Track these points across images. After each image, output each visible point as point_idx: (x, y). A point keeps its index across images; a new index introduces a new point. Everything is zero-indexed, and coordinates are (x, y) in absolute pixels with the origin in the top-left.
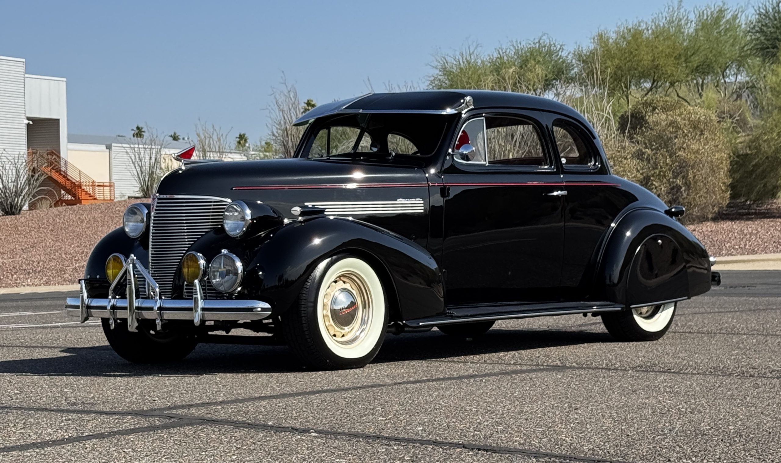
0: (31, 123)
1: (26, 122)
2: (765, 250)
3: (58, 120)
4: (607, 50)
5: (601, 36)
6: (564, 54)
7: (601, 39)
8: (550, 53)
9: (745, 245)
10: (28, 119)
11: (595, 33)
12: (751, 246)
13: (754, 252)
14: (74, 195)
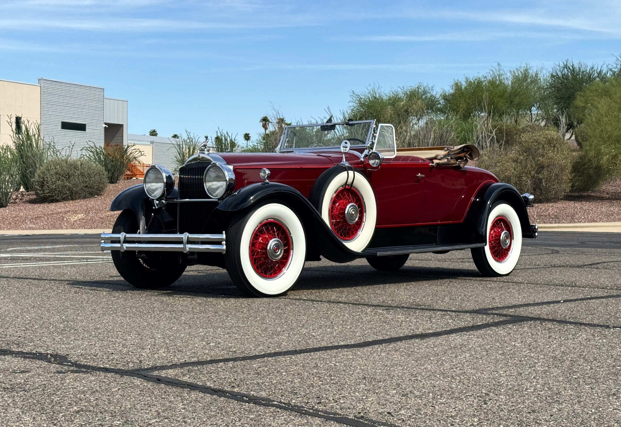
0: (107, 126)
1: (104, 126)
2: (601, 220)
3: (122, 125)
4: (461, 93)
5: (457, 84)
6: (434, 93)
7: (457, 86)
8: (425, 92)
9: (588, 217)
10: (106, 124)
11: (452, 83)
12: (591, 217)
13: (594, 221)
14: (132, 172)
